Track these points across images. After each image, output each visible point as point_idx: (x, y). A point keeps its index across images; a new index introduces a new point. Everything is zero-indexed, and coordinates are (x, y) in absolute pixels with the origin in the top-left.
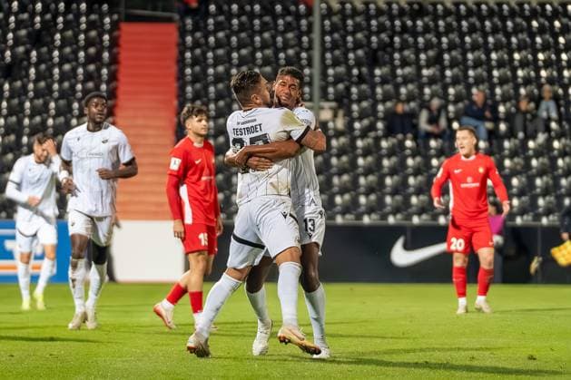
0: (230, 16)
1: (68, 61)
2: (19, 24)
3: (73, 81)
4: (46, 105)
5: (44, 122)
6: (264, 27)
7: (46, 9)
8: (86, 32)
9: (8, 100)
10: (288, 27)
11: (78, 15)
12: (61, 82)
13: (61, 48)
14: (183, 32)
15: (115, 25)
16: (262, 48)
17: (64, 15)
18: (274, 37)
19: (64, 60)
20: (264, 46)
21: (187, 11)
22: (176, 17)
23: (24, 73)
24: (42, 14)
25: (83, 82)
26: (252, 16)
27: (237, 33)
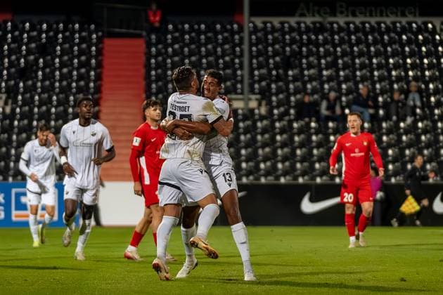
0: (183, 32)
1: (66, 66)
2: (30, 39)
3: (70, 80)
4: (50, 98)
5: (49, 110)
6: (208, 40)
7: (50, 28)
8: (78, 45)
9: (23, 94)
10: (225, 41)
11: (73, 32)
12: (60, 81)
13: (60, 57)
14: (149, 45)
15: (100, 40)
16: (206, 56)
17: (63, 32)
18: (215, 48)
19: (63, 65)
20: (208, 54)
21: (152, 30)
22: (144, 33)
23: (34, 75)
24: (47, 32)
25: (77, 81)
26: (199, 32)
27: (188, 45)
